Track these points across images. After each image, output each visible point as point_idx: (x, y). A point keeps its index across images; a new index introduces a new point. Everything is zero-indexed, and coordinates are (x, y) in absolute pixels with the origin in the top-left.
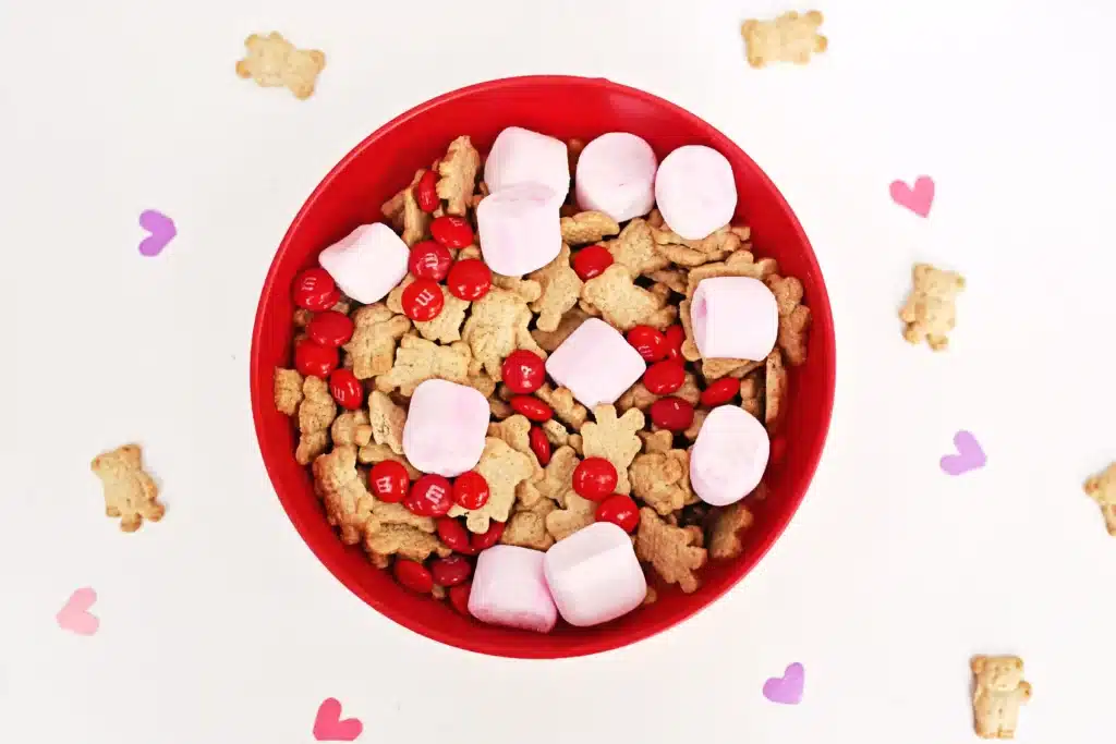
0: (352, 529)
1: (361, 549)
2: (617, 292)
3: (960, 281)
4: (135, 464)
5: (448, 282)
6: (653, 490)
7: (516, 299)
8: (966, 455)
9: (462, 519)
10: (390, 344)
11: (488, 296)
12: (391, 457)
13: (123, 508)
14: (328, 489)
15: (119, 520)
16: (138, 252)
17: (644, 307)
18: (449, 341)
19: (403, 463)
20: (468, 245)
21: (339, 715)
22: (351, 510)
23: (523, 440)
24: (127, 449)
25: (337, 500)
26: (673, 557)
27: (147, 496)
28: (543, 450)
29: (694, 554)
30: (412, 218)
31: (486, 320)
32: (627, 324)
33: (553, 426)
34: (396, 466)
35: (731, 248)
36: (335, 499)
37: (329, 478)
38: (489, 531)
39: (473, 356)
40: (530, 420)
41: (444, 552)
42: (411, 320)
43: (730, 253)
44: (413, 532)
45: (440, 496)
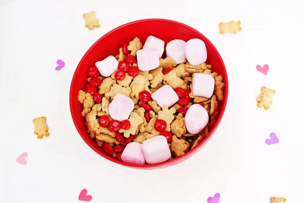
0: (93, 133)
1: (95, 139)
2: (173, 78)
3: (274, 92)
4: (44, 121)
5: (128, 72)
6: (176, 129)
7: (145, 78)
8: (273, 139)
9: (123, 133)
10: (110, 85)
11: (138, 76)
12: (106, 115)
13: (39, 132)
14: (88, 121)
15: (37, 135)
16: (55, 69)
17: (180, 83)
18: (126, 86)
19: (109, 117)
20: (135, 63)
21: (86, 194)
22: (93, 127)
23: (143, 114)
24: (43, 117)
25: (90, 125)
26: (180, 148)
27: (45, 130)
28: (148, 118)
29: (185, 146)
30: (121, 56)
31: (137, 82)
32: (175, 87)
33: (151, 112)
34: (106, 117)
35: (205, 69)
36: (89, 124)
37: (88, 118)
38: (130, 137)
39: (132, 91)
40: (145, 109)
41: (117, 143)
42: (116, 80)
43: (205, 70)
44: (110, 137)
45: (117, 125)
